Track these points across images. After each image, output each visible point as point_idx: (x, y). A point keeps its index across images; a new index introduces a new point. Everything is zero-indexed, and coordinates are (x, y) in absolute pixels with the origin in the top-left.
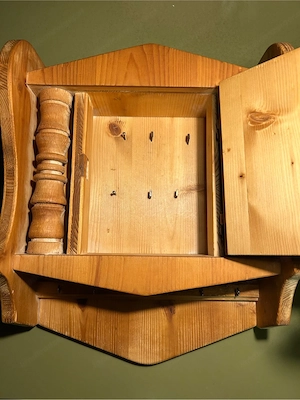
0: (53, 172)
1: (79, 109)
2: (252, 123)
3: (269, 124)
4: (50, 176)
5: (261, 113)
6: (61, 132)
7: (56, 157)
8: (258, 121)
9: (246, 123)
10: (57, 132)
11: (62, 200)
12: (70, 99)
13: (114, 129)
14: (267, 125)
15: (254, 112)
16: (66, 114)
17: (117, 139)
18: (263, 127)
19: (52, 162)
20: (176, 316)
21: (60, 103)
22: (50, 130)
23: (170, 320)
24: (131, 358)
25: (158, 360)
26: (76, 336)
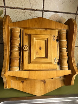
0: (16, 49)
1: (22, 33)
4: (16, 51)
10: (17, 39)
20: (46, 84)
21: (18, 31)
22: (15, 39)
23: (45, 85)
24: (35, 94)
25: (42, 95)
26: (21, 90)
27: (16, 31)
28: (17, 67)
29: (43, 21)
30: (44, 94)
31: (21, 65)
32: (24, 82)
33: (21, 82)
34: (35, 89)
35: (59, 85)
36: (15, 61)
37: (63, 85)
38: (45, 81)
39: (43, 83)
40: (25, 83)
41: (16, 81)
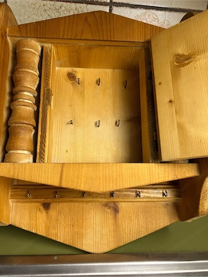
0: (26, 101)
1: (46, 56)
2: (177, 62)
3: (190, 62)
4: (23, 104)
5: (183, 55)
6: (32, 72)
7: (29, 89)
8: (182, 61)
9: (172, 63)
10: (30, 71)
11: (33, 122)
12: (40, 49)
13: (71, 76)
14: (188, 63)
15: (179, 55)
16: (36, 60)
17: (73, 84)
18: (186, 65)
19: (25, 93)
20: (120, 215)
21: (32, 50)
22: (24, 70)
23: (115, 218)
24: (85, 248)
25: (106, 249)
26: (41, 232)
27: (27, 49)
28: (26, 152)
29: (108, 22)
30: (112, 246)
31: (38, 147)
32: (51, 206)
33: (42, 208)
34: (86, 230)
35: (163, 219)
36: (18, 133)
37: (175, 220)
38: (116, 206)
39: (109, 211)
40: (53, 212)
41: (27, 204)
